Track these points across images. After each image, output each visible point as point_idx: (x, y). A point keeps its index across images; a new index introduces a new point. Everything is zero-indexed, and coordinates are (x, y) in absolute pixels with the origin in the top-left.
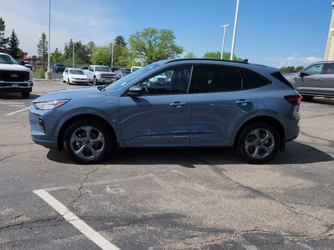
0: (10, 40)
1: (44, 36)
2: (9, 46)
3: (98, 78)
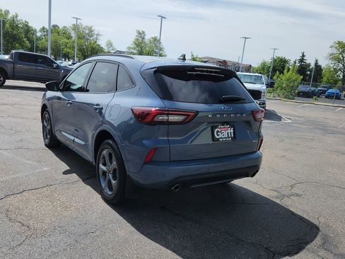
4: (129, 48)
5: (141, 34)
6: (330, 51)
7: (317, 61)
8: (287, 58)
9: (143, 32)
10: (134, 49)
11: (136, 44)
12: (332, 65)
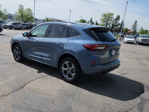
0: (121, 24)
1: (136, 22)
2: (120, 27)
3: (140, 41)
4: (16, 13)
5: (21, 7)
6: (101, 17)
7: (96, 21)
8: (86, 20)
9: (23, 6)
10: (19, 13)
11: (19, 11)
12: (102, 23)
